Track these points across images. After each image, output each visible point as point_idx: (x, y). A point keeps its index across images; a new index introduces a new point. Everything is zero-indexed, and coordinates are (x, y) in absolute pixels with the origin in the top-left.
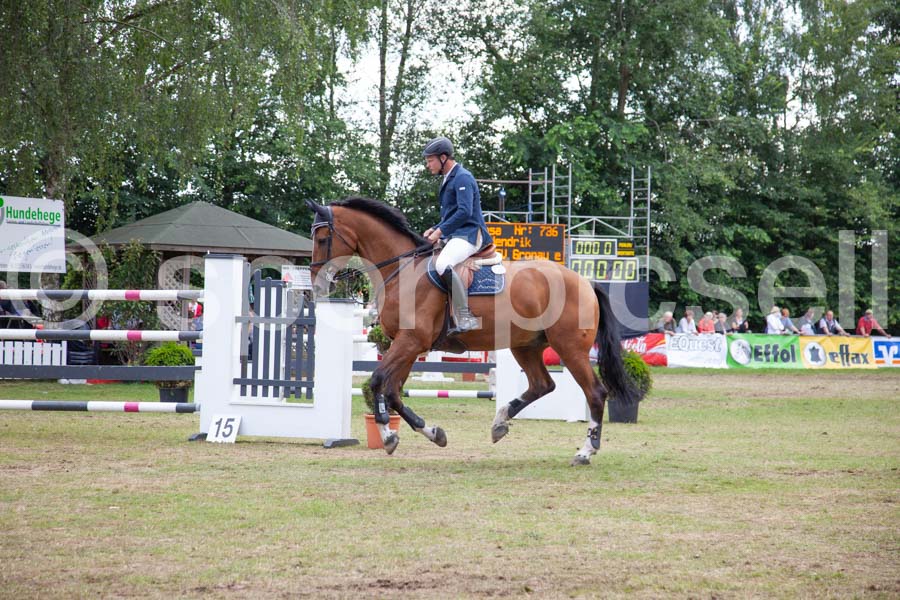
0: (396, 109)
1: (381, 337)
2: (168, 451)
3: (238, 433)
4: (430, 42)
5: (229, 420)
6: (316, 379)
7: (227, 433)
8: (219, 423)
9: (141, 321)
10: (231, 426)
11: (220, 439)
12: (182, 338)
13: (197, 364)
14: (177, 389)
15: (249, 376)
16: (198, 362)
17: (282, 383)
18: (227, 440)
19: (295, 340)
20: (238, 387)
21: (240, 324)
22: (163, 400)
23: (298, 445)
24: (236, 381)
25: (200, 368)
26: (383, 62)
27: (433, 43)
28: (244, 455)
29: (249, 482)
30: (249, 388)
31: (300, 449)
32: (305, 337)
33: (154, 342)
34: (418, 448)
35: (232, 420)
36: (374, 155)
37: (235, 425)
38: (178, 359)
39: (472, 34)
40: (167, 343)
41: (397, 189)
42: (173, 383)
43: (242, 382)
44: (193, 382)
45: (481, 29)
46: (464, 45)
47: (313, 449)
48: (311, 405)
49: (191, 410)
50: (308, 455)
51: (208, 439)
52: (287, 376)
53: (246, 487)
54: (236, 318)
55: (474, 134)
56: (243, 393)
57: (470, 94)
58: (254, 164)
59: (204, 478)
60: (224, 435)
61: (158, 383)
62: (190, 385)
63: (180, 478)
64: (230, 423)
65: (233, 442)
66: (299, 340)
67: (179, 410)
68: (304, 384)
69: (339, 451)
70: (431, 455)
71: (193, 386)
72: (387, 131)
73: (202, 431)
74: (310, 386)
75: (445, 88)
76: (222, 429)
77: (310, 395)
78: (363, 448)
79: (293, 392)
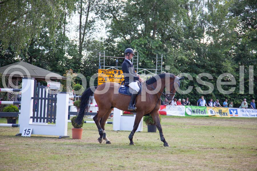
0: (84, 34)
1: (77, 104)
2: (9, 139)
3: (32, 134)
4: (96, 13)
5: (29, 129)
6: (56, 117)
7: (28, 134)
8: (25, 130)
9: (2, 98)
10: (29, 132)
11: (26, 135)
12: (14, 104)
13: (19, 112)
14: (13, 119)
15: (36, 116)
16: (20, 111)
17: (46, 118)
18: (28, 136)
19: (50, 105)
20: (32, 119)
21: (33, 100)
22: (8, 123)
23: (50, 138)
24: (31, 117)
25: (20, 113)
26: (80, 19)
27: (96, 14)
28: (33, 141)
29: (34, 149)
30: (35, 119)
31: (51, 139)
32: (54, 104)
33: (6, 105)
34: (88, 139)
35: (30, 129)
36: (78, 48)
37: (31, 131)
38: (13, 110)
39: (108, 12)
40: (10, 105)
41: (84, 59)
42: (12, 118)
43: (33, 118)
44: (18, 117)
45: (111, 10)
46: (106, 15)
47: (55, 139)
48: (55, 125)
49: (17, 126)
50: (53, 141)
51: (22, 135)
52: (48, 116)
53: (33, 150)
54: (32, 97)
55: (109, 43)
56: (33, 121)
57: (108, 30)
58: (39, 50)
59: (20, 147)
60: (27, 134)
61: (7, 118)
62: (17, 118)
63: (13, 147)
64: (29, 130)
65: (30, 136)
66: (52, 105)
67: (13, 126)
68: (53, 119)
69: (64, 139)
70: (92, 141)
71: (18, 119)
72: (81, 40)
73: (20, 133)
74: (55, 119)
75: (100, 28)
76: (26, 132)
77: (54, 122)
78: (71, 139)
79: (49, 121)
